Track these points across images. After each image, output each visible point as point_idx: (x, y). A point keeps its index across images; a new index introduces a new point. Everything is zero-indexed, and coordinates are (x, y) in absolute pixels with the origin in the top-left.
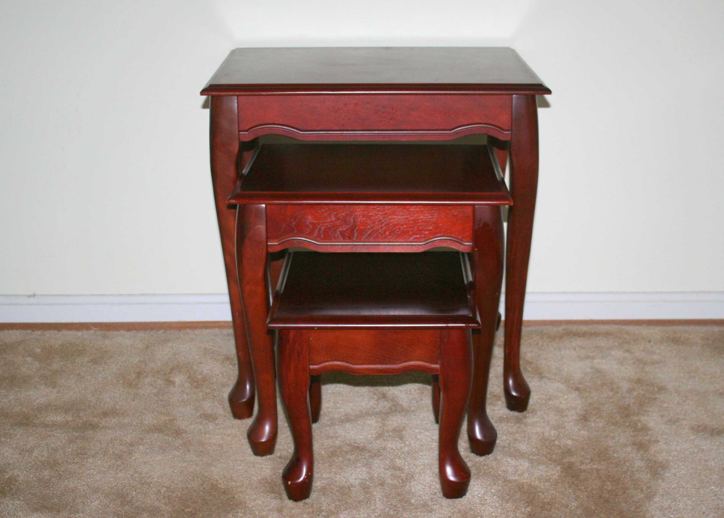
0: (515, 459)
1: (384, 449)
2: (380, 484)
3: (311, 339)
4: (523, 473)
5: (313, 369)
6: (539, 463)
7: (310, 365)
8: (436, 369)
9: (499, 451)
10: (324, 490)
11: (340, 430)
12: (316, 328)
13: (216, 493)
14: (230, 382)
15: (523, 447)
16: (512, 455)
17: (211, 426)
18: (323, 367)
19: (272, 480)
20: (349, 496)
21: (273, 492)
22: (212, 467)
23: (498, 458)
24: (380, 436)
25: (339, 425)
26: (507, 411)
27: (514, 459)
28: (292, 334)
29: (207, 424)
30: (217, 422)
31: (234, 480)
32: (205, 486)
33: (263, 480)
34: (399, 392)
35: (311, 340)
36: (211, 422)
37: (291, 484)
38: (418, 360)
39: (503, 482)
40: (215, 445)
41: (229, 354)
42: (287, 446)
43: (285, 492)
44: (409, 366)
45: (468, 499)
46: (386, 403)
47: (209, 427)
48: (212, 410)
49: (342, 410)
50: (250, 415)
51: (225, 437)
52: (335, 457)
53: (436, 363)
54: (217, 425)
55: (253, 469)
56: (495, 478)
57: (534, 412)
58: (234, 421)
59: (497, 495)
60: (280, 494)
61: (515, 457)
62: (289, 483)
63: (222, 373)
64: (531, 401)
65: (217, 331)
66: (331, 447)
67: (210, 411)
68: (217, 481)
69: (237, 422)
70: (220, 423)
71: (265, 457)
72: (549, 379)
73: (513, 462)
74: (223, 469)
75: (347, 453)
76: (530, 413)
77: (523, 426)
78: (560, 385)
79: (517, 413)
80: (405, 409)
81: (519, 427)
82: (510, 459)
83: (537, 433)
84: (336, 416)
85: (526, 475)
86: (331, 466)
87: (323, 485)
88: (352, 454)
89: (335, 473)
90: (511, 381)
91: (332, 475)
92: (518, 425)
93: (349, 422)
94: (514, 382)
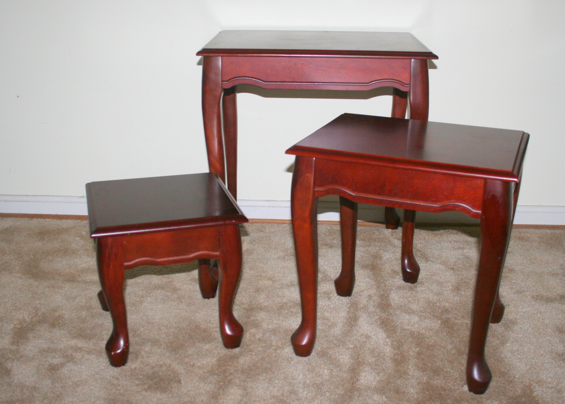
0: (409, 315)
4: (414, 324)
6: (425, 318)
11: (286, 292)
12: (129, 234)
13: (198, 331)
15: (414, 307)
16: (406, 312)
22: (197, 314)
25: (286, 288)
26: (403, 283)
28: (110, 240)
31: (212, 323)
32: (191, 326)
39: (400, 330)
52: (282, 309)
57: (422, 283)
61: (409, 313)
64: (420, 277)
68: (200, 323)
72: (433, 262)
73: (407, 317)
74: (204, 315)
75: (291, 307)
76: (419, 284)
77: (414, 292)
78: (440, 266)
79: (410, 284)
80: (332, 279)
81: (411, 293)
82: (405, 315)
83: (424, 298)
84: (284, 282)
85: (416, 326)
86: (279, 315)
87: (274, 328)
88: (294, 308)
89: (282, 320)
90: (406, 261)
91: (280, 322)
92: (411, 292)
93: (293, 287)
94: (408, 261)
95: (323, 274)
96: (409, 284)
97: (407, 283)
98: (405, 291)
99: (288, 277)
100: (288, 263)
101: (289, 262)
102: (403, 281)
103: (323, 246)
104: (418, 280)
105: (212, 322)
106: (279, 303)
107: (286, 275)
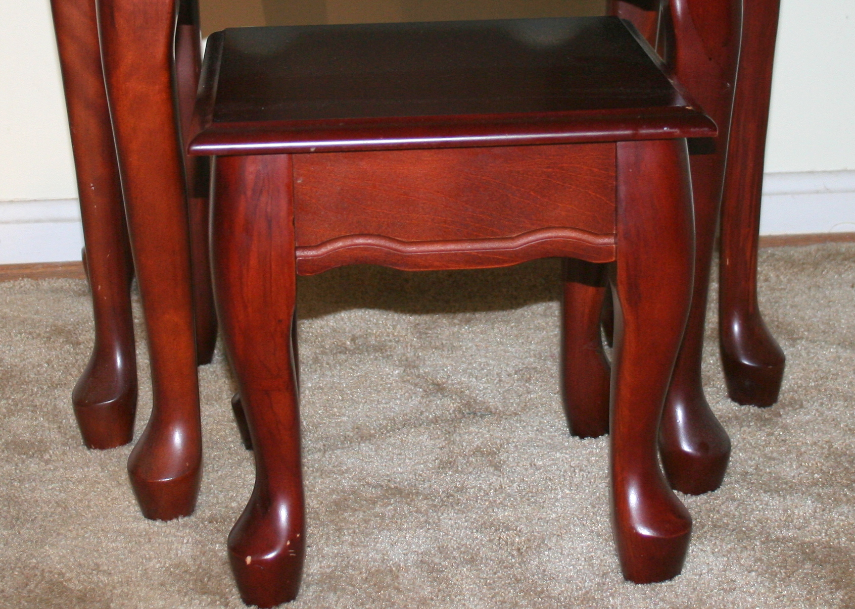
0: (779, 495)
1: (462, 490)
2: (468, 562)
3: (299, 181)
4: (807, 521)
5: (306, 261)
6: (838, 502)
7: (296, 249)
8: (606, 250)
9: (737, 482)
10: (330, 582)
11: (349, 460)
12: (312, 150)
13: (62, 601)
14: (69, 377)
15: (789, 470)
16: (768, 489)
17: (33, 466)
18: (328, 255)
19: (200, 566)
20: (397, 589)
21: (205, 591)
22: (47, 547)
23: (737, 495)
24: (446, 465)
25: (343, 448)
26: (735, 406)
27: (775, 495)
28: (251, 170)
29: (23, 462)
30: (47, 457)
31: (104, 571)
32: (32, 586)
33: (177, 566)
34: (474, 380)
35: (299, 184)
36: (32, 456)
37: (252, 561)
38: (564, 228)
39: (763, 543)
40: (48, 502)
41: (60, 323)
42: (225, 496)
43: (235, 590)
44: (542, 243)
45: (689, 582)
46: (447, 401)
47: (28, 467)
48: (31, 434)
49: (345, 419)
50: (127, 438)
51: (71, 486)
52: (345, 511)
53: (607, 235)
54: (47, 462)
55: (147, 546)
56: (743, 535)
57: (796, 405)
58: (88, 453)
59: (756, 571)
60: (223, 595)
61: (777, 492)
62: (249, 559)
63: (49, 362)
64: (787, 384)
65: (26, 283)
66: (333, 491)
67: (27, 436)
68: (61, 574)
69: (96, 454)
70: (54, 458)
71: (175, 521)
72: (812, 341)
73: (775, 502)
74: (72, 551)
75: (374, 503)
76: (788, 406)
77: (778, 431)
78: (840, 350)
79: (756, 408)
80: (493, 410)
81: (770, 434)
82: (766, 498)
83: (815, 443)
84: (333, 431)
85: (814, 525)
86: (340, 530)
87: (328, 571)
88: (386, 505)
89: (352, 544)
90: (736, 328)
91: (346, 548)
92: (767, 430)
93: (367, 442)
94: (743, 328)
95: (461, 398)
96: (753, 409)
97: (745, 408)
98: (745, 428)
99: (344, 415)
100: (333, 376)
101: (335, 372)
102: (729, 400)
103: (439, 321)
104: (781, 397)
105: (106, 568)
106: (331, 493)
107: (335, 410)
